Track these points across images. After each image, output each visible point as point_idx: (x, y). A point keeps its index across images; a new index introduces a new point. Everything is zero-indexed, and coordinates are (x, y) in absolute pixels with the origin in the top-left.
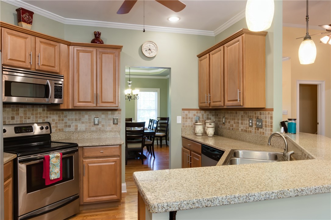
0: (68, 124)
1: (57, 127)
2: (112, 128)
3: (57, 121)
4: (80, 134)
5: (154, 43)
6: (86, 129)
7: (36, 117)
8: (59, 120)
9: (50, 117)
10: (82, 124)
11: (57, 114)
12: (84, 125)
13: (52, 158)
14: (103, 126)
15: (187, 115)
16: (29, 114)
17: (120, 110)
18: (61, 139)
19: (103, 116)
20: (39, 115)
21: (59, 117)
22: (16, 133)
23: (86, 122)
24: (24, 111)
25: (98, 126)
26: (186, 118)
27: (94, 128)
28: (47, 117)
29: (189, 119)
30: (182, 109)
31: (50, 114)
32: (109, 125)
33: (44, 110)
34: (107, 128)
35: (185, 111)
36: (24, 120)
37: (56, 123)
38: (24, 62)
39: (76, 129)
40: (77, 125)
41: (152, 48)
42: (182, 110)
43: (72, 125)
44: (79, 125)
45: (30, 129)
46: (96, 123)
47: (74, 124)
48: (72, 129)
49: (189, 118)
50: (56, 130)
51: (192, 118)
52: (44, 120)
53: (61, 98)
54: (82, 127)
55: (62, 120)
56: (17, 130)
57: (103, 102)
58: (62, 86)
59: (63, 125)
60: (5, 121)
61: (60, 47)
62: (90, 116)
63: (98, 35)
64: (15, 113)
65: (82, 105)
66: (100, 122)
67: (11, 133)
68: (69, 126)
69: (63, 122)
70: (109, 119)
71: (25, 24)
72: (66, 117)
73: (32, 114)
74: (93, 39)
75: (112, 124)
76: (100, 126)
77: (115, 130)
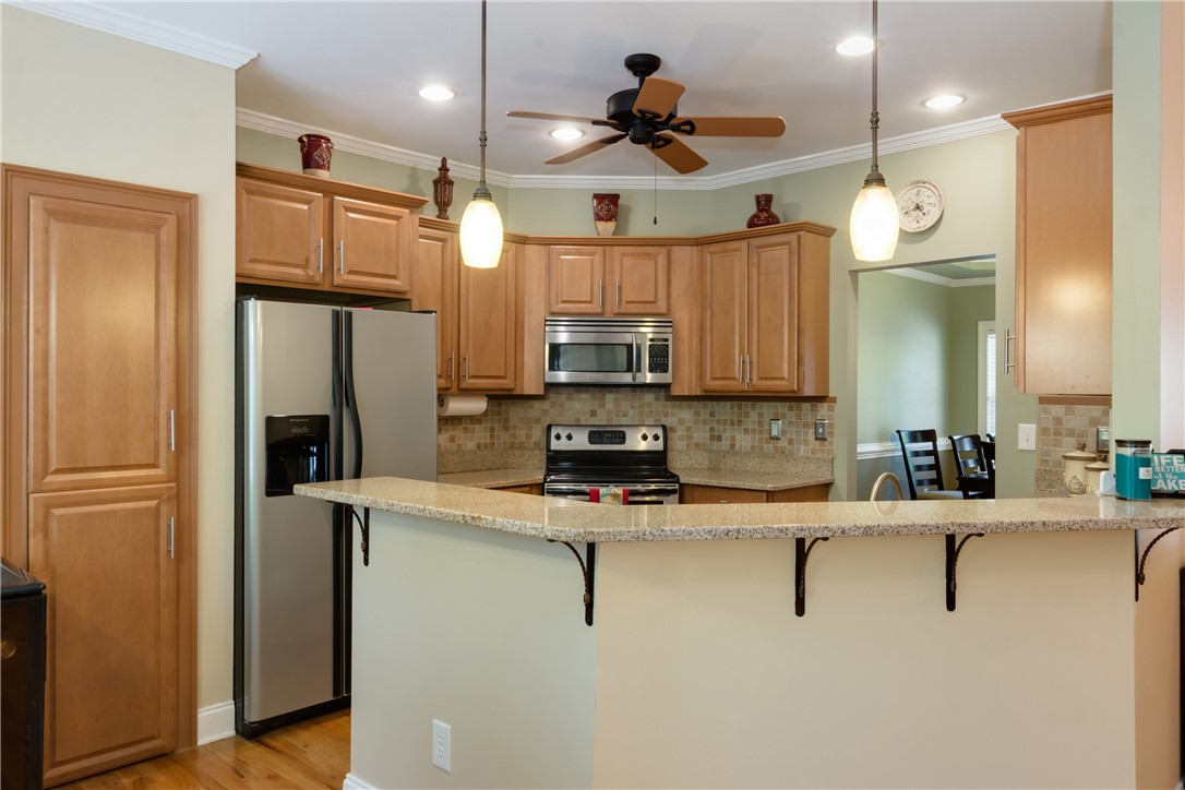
0: (716, 434)
1: (690, 437)
2: (813, 451)
3: (691, 424)
4: (738, 459)
5: (932, 185)
6: (753, 447)
7: (641, 414)
8: (697, 422)
9: (673, 415)
10: (745, 434)
11: (690, 407)
12: (748, 437)
13: (605, 495)
14: (791, 441)
15: (1058, 421)
16: (625, 405)
17: (834, 400)
18: (697, 466)
19: (791, 416)
20: (646, 410)
21: (697, 414)
22: (591, 442)
23: (754, 431)
24: (616, 399)
25: (780, 444)
26: (1057, 433)
27: (769, 447)
28: (666, 415)
29: (1067, 435)
30: (1040, 398)
31: (674, 406)
32: (806, 442)
33: (657, 399)
34: (799, 449)
35: (1052, 407)
36: (615, 418)
37: (688, 429)
39: (733, 446)
40: (734, 437)
41: (927, 201)
42: (1040, 403)
43: (723, 436)
44: (738, 437)
45: (619, 438)
46: (775, 433)
47: (728, 434)
48: (725, 444)
49: (1071, 433)
50: (688, 445)
51: (1083, 434)
52: (658, 420)
53: (666, 371)
54: (744, 441)
55: (705, 422)
56: (595, 437)
57: (760, 379)
58: (670, 343)
59: (707, 435)
60: (578, 420)
61: (669, 254)
62: (760, 415)
63: (764, 202)
64: (596, 403)
65: (717, 385)
66: (784, 432)
67: (581, 442)
68: (719, 438)
69: (708, 427)
70: (806, 425)
71: (601, 225)
72: (712, 414)
73: (632, 407)
74: (755, 216)
75: (811, 437)
76: (783, 443)
77: (819, 455)
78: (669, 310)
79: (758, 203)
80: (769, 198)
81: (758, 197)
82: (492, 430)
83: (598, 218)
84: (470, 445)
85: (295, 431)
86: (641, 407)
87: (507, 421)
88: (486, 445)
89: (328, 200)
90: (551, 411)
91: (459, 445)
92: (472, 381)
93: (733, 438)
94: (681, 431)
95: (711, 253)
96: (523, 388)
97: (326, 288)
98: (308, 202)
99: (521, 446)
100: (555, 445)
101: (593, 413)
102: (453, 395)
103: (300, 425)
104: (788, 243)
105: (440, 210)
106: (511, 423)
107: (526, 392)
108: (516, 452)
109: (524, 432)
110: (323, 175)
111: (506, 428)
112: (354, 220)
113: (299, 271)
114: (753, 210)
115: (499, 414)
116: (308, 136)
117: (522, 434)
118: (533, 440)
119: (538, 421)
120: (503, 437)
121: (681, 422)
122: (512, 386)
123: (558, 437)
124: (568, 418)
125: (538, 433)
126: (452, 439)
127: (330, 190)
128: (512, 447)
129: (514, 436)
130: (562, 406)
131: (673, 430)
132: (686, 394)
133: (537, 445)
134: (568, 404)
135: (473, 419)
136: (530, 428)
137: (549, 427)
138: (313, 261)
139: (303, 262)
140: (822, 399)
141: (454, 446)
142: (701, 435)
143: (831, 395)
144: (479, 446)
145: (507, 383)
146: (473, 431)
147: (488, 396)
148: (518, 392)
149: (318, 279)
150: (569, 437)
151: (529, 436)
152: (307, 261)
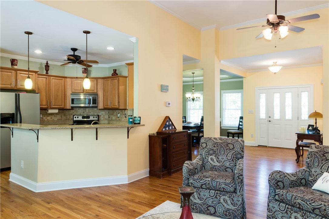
1: (104, 117)
3: (104, 115)
7: (94, 112)
9: (101, 113)
16: (90, 111)
17: (128, 110)
18: (105, 123)
19: (121, 112)
21: (105, 112)
22: (82, 118)
23: (115, 116)
27: (118, 119)
28: (99, 113)
31: (100, 111)
34: (122, 119)
38: (80, 90)
39: (112, 119)
45: (88, 118)
46: (118, 116)
47: (111, 117)
48: (111, 118)
50: (104, 119)
53: (96, 104)
54: (114, 118)
55: (107, 114)
56: (83, 117)
57: (113, 105)
58: (97, 98)
59: (108, 117)
60: (80, 114)
61: (97, 80)
62: (116, 113)
63: (115, 71)
64: (84, 110)
65: (106, 107)
66: (120, 116)
67: (80, 118)
68: (110, 117)
69: (108, 115)
70: (123, 115)
71: (84, 74)
72: (109, 113)
73: (92, 111)
74: (113, 74)
75: (124, 117)
76: (120, 118)
77: (125, 120)
78: (97, 92)
79: (114, 71)
80: (116, 70)
81: (114, 70)
82: (61, 116)
83: (83, 73)
84: (56, 119)
85: (7, 116)
86: (94, 111)
87: (65, 114)
88: (60, 119)
89: (16, 72)
90: (75, 112)
91: (53, 119)
92: (53, 106)
93: (112, 117)
94: (102, 116)
95: (105, 81)
96: (66, 108)
97: (16, 89)
98: (11, 72)
99: (68, 119)
100: (75, 119)
101: (84, 113)
102: (49, 109)
103: (8, 115)
104: (117, 79)
105: (46, 72)
106: (66, 115)
107: (67, 108)
108: (67, 121)
109: (69, 117)
110: (15, 67)
111: (65, 116)
112: (22, 76)
113: (9, 86)
114: (113, 72)
115: (63, 113)
116: (12, 59)
117: (68, 117)
118: (71, 118)
119: (72, 114)
120: (64, 118)
121: (102, 114)
122: (64, 107)
123: (75, 117)
124: (78, 114)
125: (72, 117)
126: (51, 118)
127: (16, 70)
128: (66, 119)
129: (66, 117)
130: (77, 111)
131: (100, 116)
132: (101, 108)
133: (71, 119)
134: (78, 111)
135: (56, 114)
136: (70, 116)
137: (74, 116)
138: (12, 84)
139: (10, 84)
140: (125, 109)
141: (52, 119)
142: (107, 117)
143: (127, 108)
144: (58, 119)
145: (63, 106)
146: (57, 116)
147: (58, 109)
148: (65, 108)
149: (13, 87)
150: (78, 117)
151: (70, 117)
152: (11, 84)
